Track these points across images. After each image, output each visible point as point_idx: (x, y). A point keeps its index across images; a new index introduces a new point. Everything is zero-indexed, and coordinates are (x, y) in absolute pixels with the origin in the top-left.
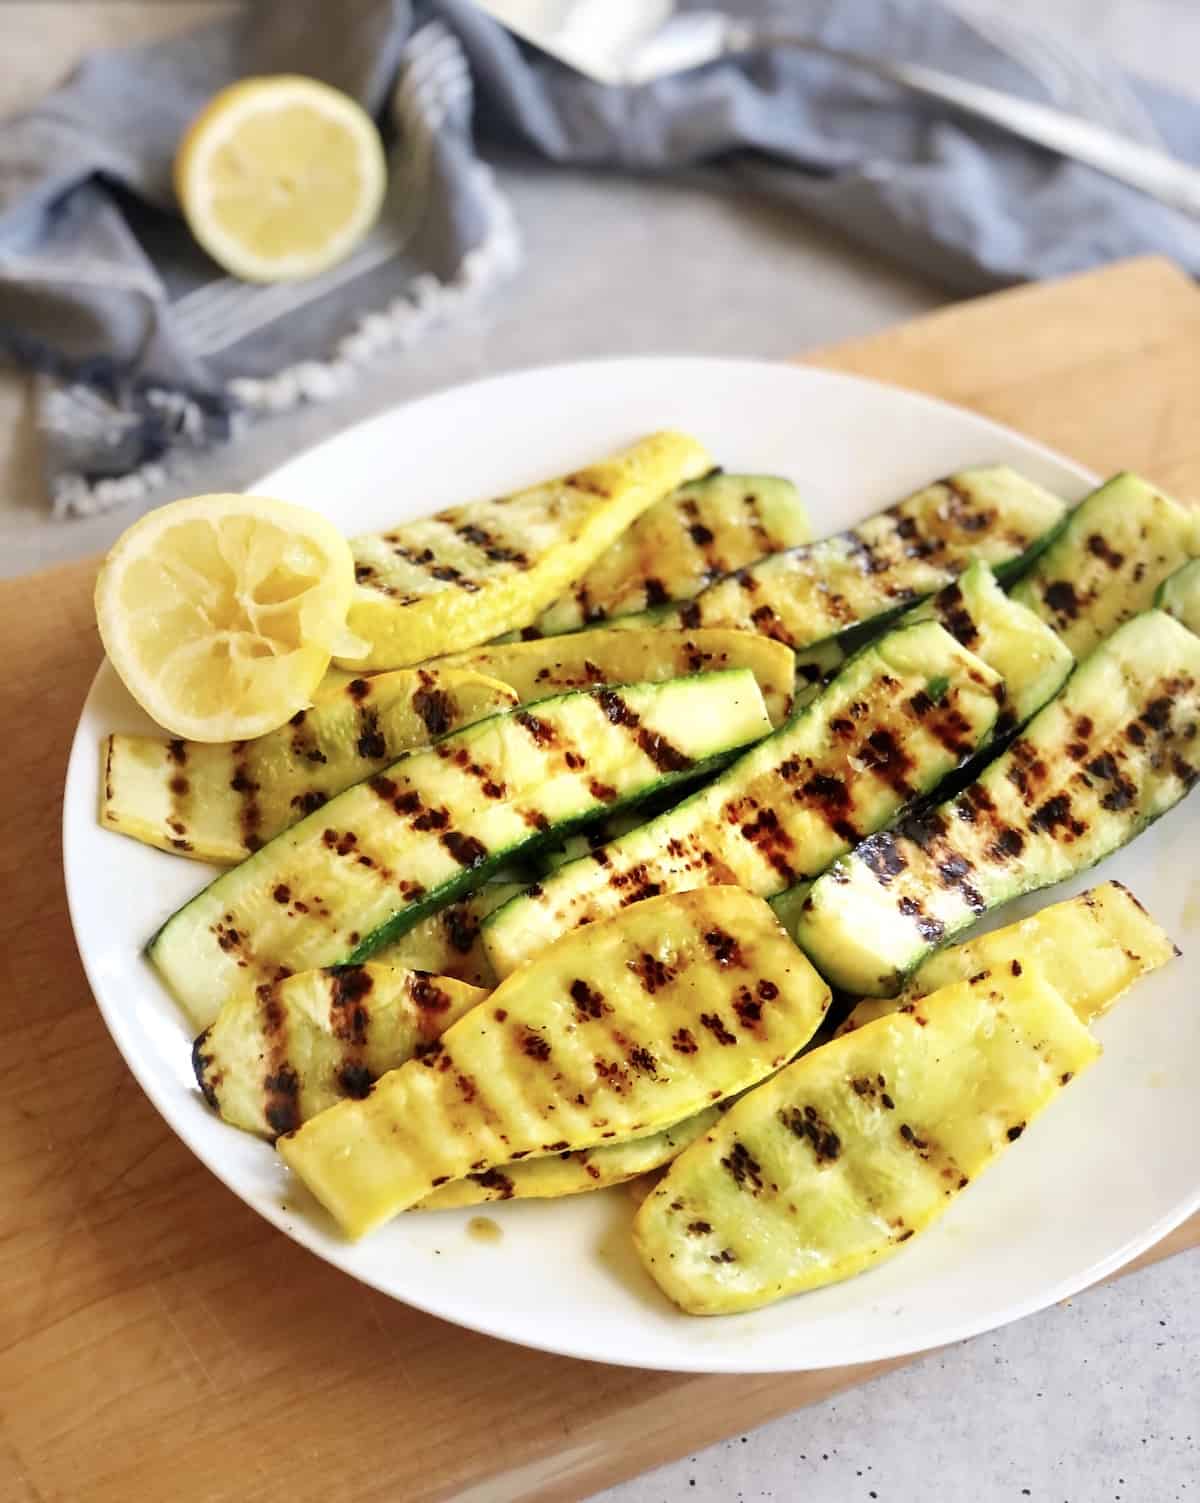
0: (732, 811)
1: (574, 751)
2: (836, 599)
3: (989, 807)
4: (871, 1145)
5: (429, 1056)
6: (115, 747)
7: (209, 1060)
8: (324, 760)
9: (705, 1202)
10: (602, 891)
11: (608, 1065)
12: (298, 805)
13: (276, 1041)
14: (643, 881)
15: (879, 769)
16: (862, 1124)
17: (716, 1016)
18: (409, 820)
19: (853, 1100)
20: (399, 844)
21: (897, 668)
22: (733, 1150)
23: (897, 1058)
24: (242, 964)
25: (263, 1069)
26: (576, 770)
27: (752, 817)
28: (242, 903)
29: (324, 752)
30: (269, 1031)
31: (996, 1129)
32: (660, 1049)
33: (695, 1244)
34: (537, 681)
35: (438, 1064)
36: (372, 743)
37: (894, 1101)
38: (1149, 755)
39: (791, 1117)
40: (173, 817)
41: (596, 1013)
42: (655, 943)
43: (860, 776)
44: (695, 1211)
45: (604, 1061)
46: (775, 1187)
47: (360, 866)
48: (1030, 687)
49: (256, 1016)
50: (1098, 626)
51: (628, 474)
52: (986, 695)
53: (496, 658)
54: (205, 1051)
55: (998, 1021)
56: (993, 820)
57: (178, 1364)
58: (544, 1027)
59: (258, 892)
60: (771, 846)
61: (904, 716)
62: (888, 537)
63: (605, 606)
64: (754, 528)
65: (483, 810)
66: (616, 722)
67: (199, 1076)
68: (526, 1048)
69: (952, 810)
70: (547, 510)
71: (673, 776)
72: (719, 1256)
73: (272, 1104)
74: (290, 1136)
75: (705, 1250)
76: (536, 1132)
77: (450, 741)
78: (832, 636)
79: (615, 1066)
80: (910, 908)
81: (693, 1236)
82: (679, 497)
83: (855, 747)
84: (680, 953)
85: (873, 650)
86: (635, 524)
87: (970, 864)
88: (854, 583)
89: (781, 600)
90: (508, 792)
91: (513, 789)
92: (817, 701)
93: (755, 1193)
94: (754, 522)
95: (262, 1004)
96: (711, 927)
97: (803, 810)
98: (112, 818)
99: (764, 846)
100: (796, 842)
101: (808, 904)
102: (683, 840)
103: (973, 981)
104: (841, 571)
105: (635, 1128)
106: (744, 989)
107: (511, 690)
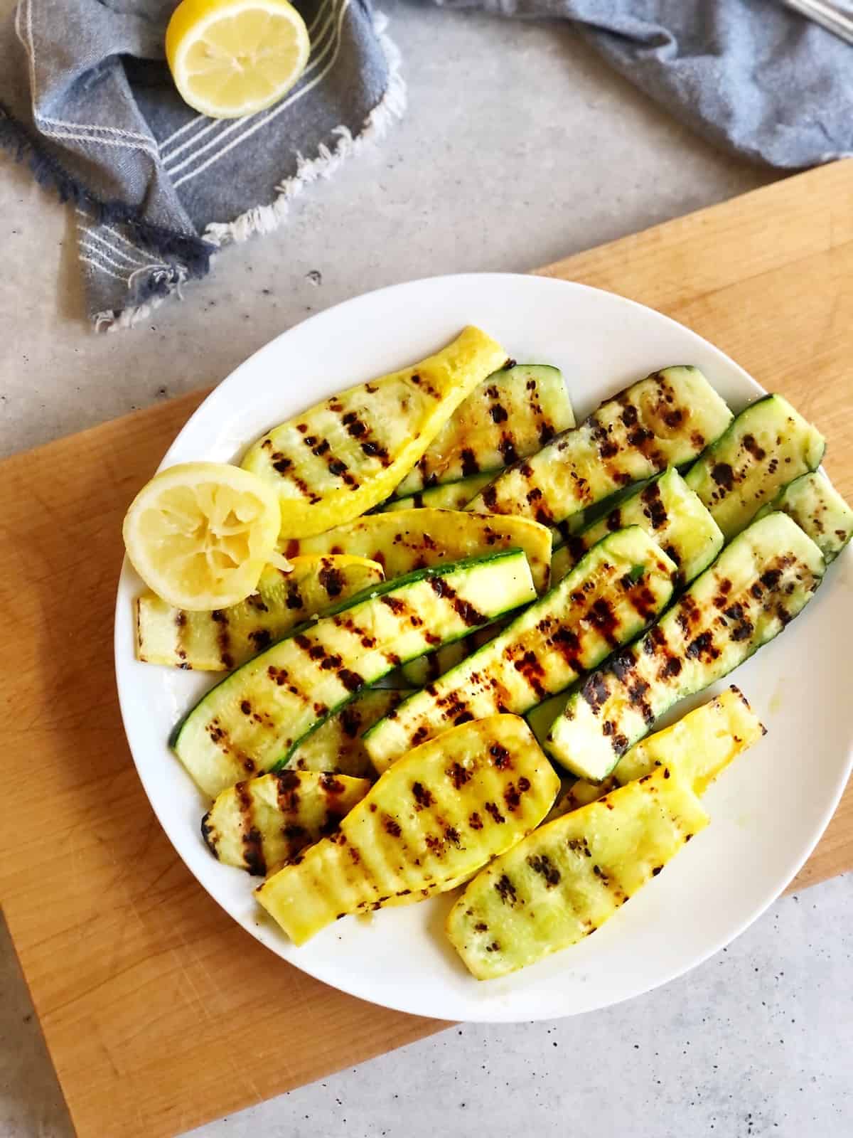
0: (509, 652)
1: (416, 616)
2: (582, 481)
3: (662, 641)
4: (577, 877)
5: (333, 836)
6: (142, 606)
7: (211, 828)
8: (266, 610)
9: (485, 911)
10: (432, 710)
11: (433, 840)
12: (252, 638)
13: (247, 815)
14: (455, 701)
15: (598, 626)
16: (573, 866)
17: (494, 805)
18: (318, 663)
19: (569, 852)
20: (314, 680)
21: (615, 556)
22: (501, 879)
23: (594, 830)
24: (225, 751)
25: (241, 832)
26: (417, 627)
27: (520, 656)
28: (223, 712)
29: (266, 604)
30: (243, 810)
31: (647, 869)
32: (462, 827)
33: (480, 939)
34: (394, 543)
35: (338, 840)
36: (294, 600)
37: (591, 853)
38: (762, 605)
39: (534, 861)
40: (178, 646)
41: (427, 805)
42: (461, 754)
43: (586, 632)
44: (479, 916)
45: (430, 836)
46: (523, 902)
47: (291, 694)
48: (695, 559)
49: (236, 802)
50: (743, 499)
51: (453, 376)
52: (667, 579)
53: (368, 525)
54: (208, 823)
55: (654, 803)
56: (664, 651)
58: (398, 816)
59: (232, 704)
60: (531, 673)
61: (616, 591)
62: (617, 423)
63: (437, 474)
64: (532, 406)
65: (362, 655)
66: (442, 597)
67: (206, 838)
68: (388, 829)
69: (640, 646)
70: (401, 403)
71: (474, 628)
72: (491, 947)
73: (248, 851)
74: (259, 889)
75: (483, 942)
76: (393, 884)
77: (342, 615)
78: (577, 512)
79: (437, 839)
80: (609, 728)
81: (477, 934)
82: (487, 385)
83: (584, 611)
84: (475, 761)
85: (599, 547)
86: (457, 411)
87: (647, 685)
88: (592, 467)
89: (547, 485)
90: (377, 643)
91: (380, 641)
92: (563, 582)
93: (512, 905)
94: (532, 402)
95: (239, 794)
96: (494, 743)
97: (552, 652)
98: (143, 660)
99: (527, 674)
100: (546, 672)
101: (549, 738)
102: (479, 673)
103: (641, 782)
104: (585, 455)
105: (447, 880)
106: (511, 784)
107: (378, 566)
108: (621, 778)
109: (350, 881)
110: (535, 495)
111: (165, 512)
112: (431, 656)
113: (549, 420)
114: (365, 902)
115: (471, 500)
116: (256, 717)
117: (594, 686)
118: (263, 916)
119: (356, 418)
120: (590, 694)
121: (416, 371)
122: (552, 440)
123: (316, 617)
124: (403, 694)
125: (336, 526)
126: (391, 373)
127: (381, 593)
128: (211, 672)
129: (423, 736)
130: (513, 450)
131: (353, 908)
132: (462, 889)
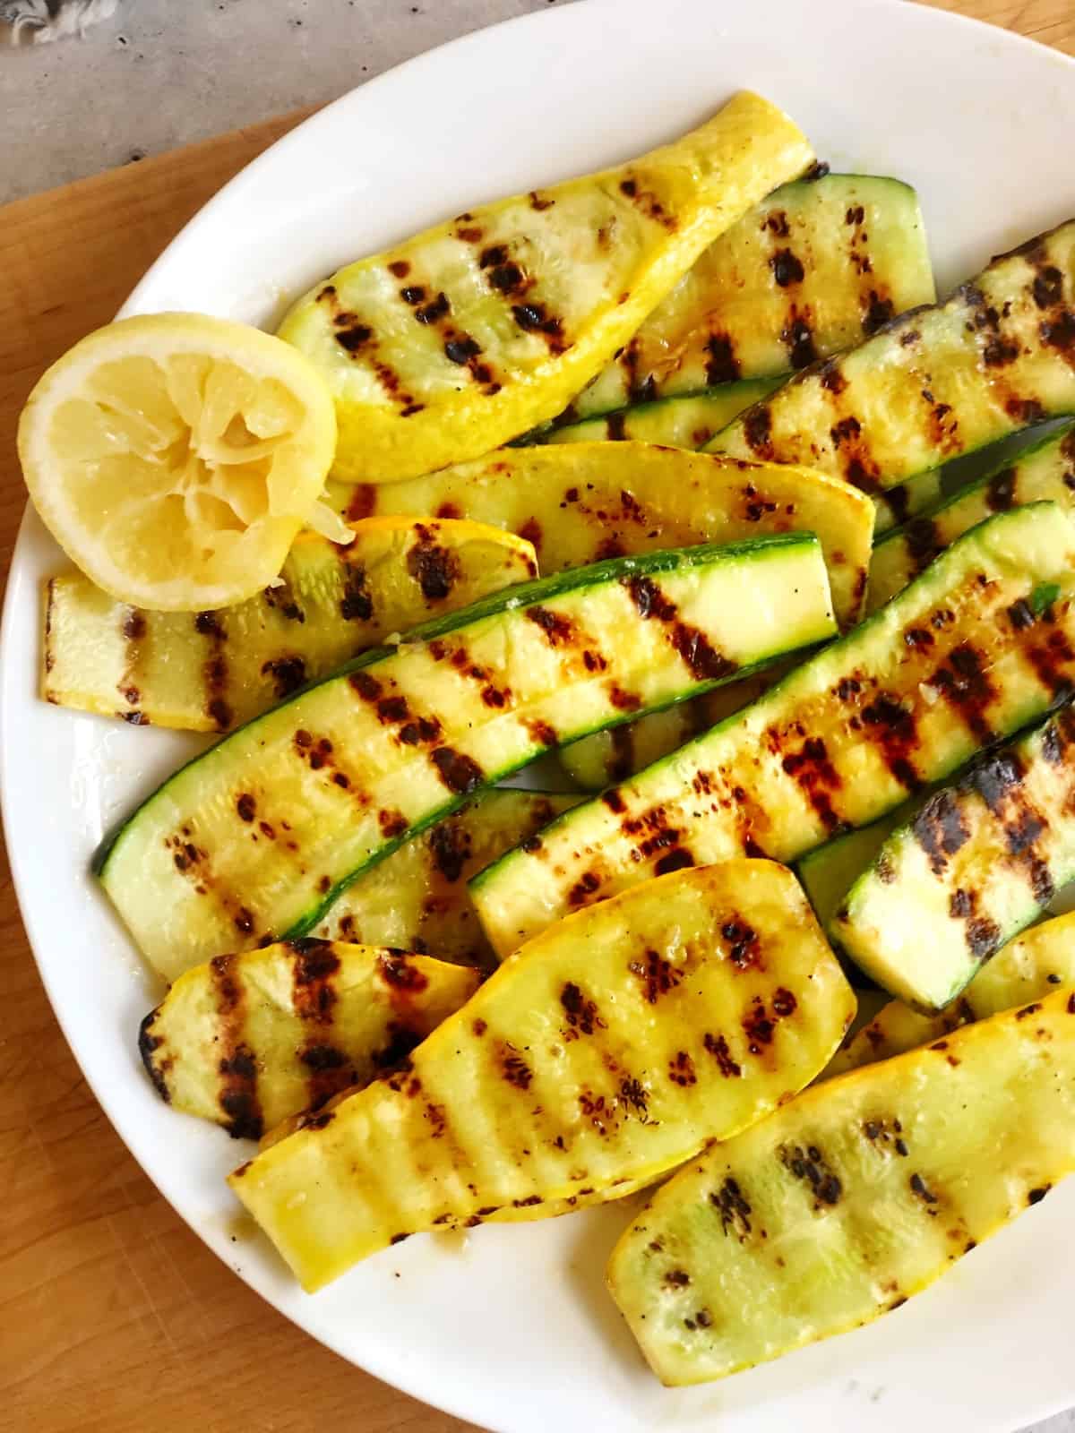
0: (774, 737)
1: (594, 650)
2: (943, 410)
4: (876, 1193)
5: (397, 1077)
6: (57, 594)
7: (159, 1042)
8: (301, 618)
9: (687, 1245)
10: (611, 841)
11: (593, 1100)
12: (270, 673)
13: (232, 1020)
14: (660, 825)
15: (954, 697)
16: (869, 1171)
17: (722, 1038)
18: (394, 730)
19: (864, 1142)
20: (382, 764)
21: (1000, 561)
22: (724, 1185)
23: (917, 1104)
24: (200, 890)
25: (217, 1052)
26: (595, 672)
27: (796, 745)
28: (201, 809)
29: (302, 607)
30: (223, 1011)
31: (1016, 1190)
32: (654, 1079)
33: (671, 1302)
34: (563, 505)
35: (405, 1087)
36: (357, 605)
37: (908, 1149)
39: (792, 1156)
40: (125, 679)
41: (588, 1030)
42: (664, 932)
43: (929, 709)
44: (675, 1255)
45: (590, 1093)
46: (764, 1234)
47: (336, 788)
49: (210, 994)
51: (704, 186)
53: (513, 468)
54: (153, 1031)
55: (1041, 1061)
57: (135, 1314)
58: (527, 1048)
59: (220, 799)
60: (815, 781)
61: (996, 631)
62: (1020, 299)
63: (657, 378)
64: (855, 258)
65: (481, 722)
66: (648, 616)
67: (147, 1061)
68: (505, 1070)
69: (1035, 743)
70: (597, 232)
71: (709, 684)
72: (694, 1319)
73: (228, 1090)
74: (240, 1172)
75: (679, 1309)
76: (508, 1183)
77: (446, 638)
78: (928, 471)
79: (601, 1100)
80: (963, 903)
81: (669, 1290)
82: (766, 209)
83: (930, 666)
84: (689, 951)
85: (971, 539)
86: (705, 255)
87: (1043, 823)
88: (965, 382)
89: (872, 411)
90: (514, 702)
91: (519, 696)
92: (893, 604)
93: (741, 1239)
94: (854, 249)
95: (217, 979)
96: (730, 915)
97: (859, 742)
98: (51, 701)
99: (806, 782)
100: (844, 782)
101: (843, 915)
102: (712, 774)
103: (1020, 1015)
104: (953, 359)
105: (616, 1183)
106: (758, 1000)
107: (527, 548)
108: (978, 1003)
109: (423, 1169)
110: (847, 430)
111: (105, 408)
112: (620, 732)
113: (885, 287)
114: (450, 1214)
115: (720, 432)
116: (265, 827)
117: (939, 817)
118: (245, 1226)
119: (506, 257)
120: (928, 830)
121: (630, 172)
122: (890, 325)
123: (395, 638)
124: (557, 802)
125: (451, 464)
126: (582, 175)
127: (527, 600)
128: (187, 733)
129: (589, 892)
130: (809, 339)
131: (426, 1221)
132: (645, 1197)
